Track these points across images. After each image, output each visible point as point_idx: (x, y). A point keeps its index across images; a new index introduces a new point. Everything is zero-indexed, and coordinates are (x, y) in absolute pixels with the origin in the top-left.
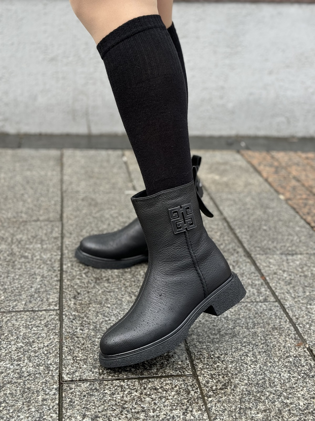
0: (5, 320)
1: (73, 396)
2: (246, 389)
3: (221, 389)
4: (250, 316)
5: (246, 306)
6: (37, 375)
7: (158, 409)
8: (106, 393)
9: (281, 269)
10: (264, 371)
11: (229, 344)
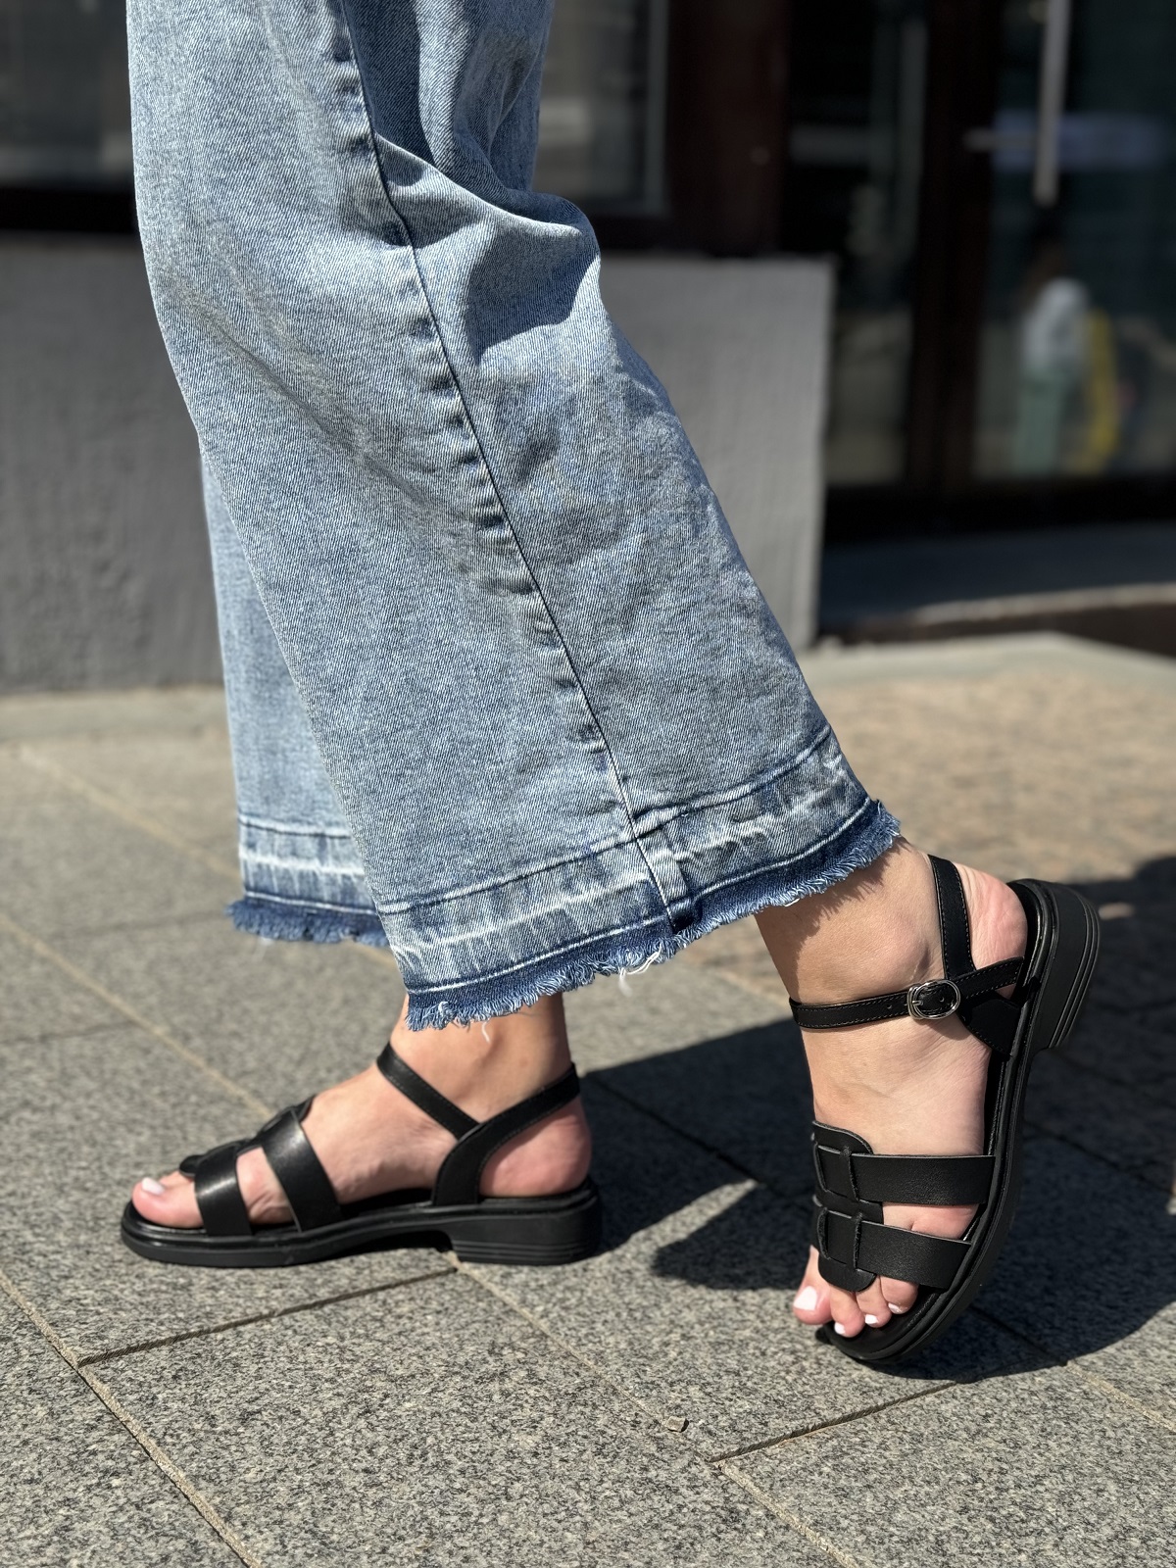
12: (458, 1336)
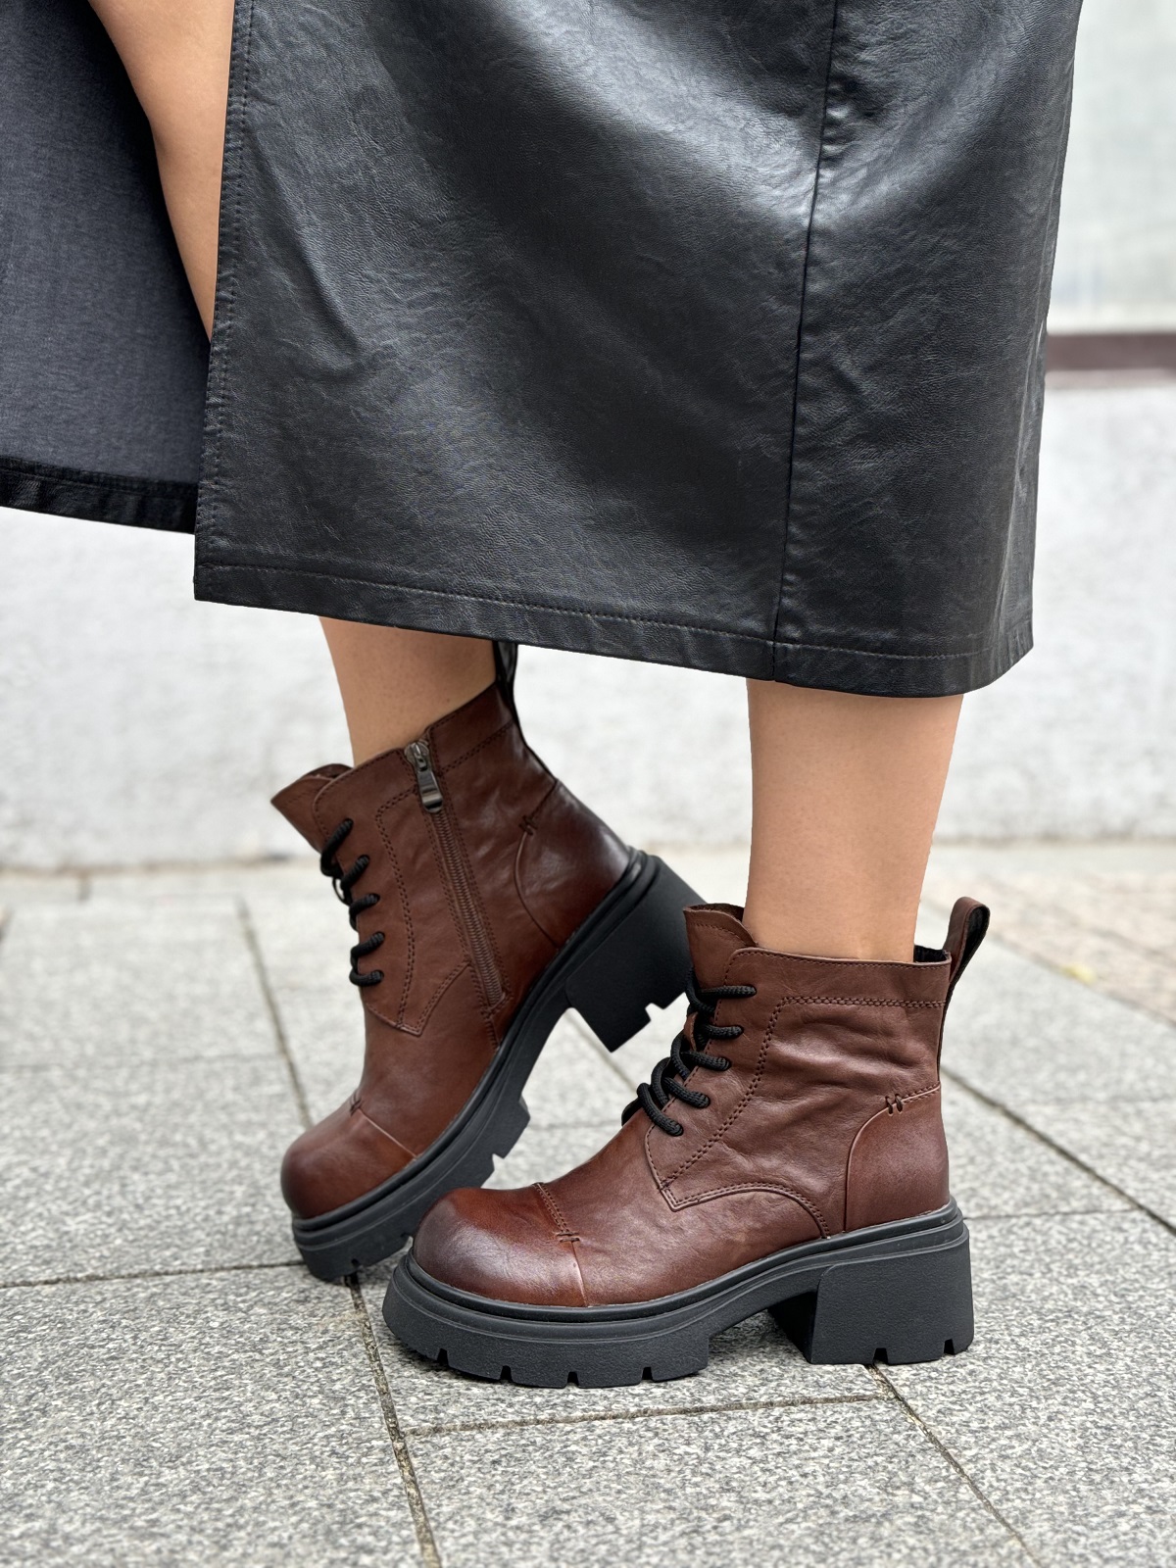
0: (142, 1295)
1: (452, 1465)
2: (1094, 1422)
3: (1003, 1427)
4: (1050, 1247)
5: (1028, 1224)
6: (300, 1420)
7: (783, 1483)
8: (573, 1453)
9: (1124, 1134)
10: (1144, 1375)
11: (994, 1318)
12: (849, 1466)
